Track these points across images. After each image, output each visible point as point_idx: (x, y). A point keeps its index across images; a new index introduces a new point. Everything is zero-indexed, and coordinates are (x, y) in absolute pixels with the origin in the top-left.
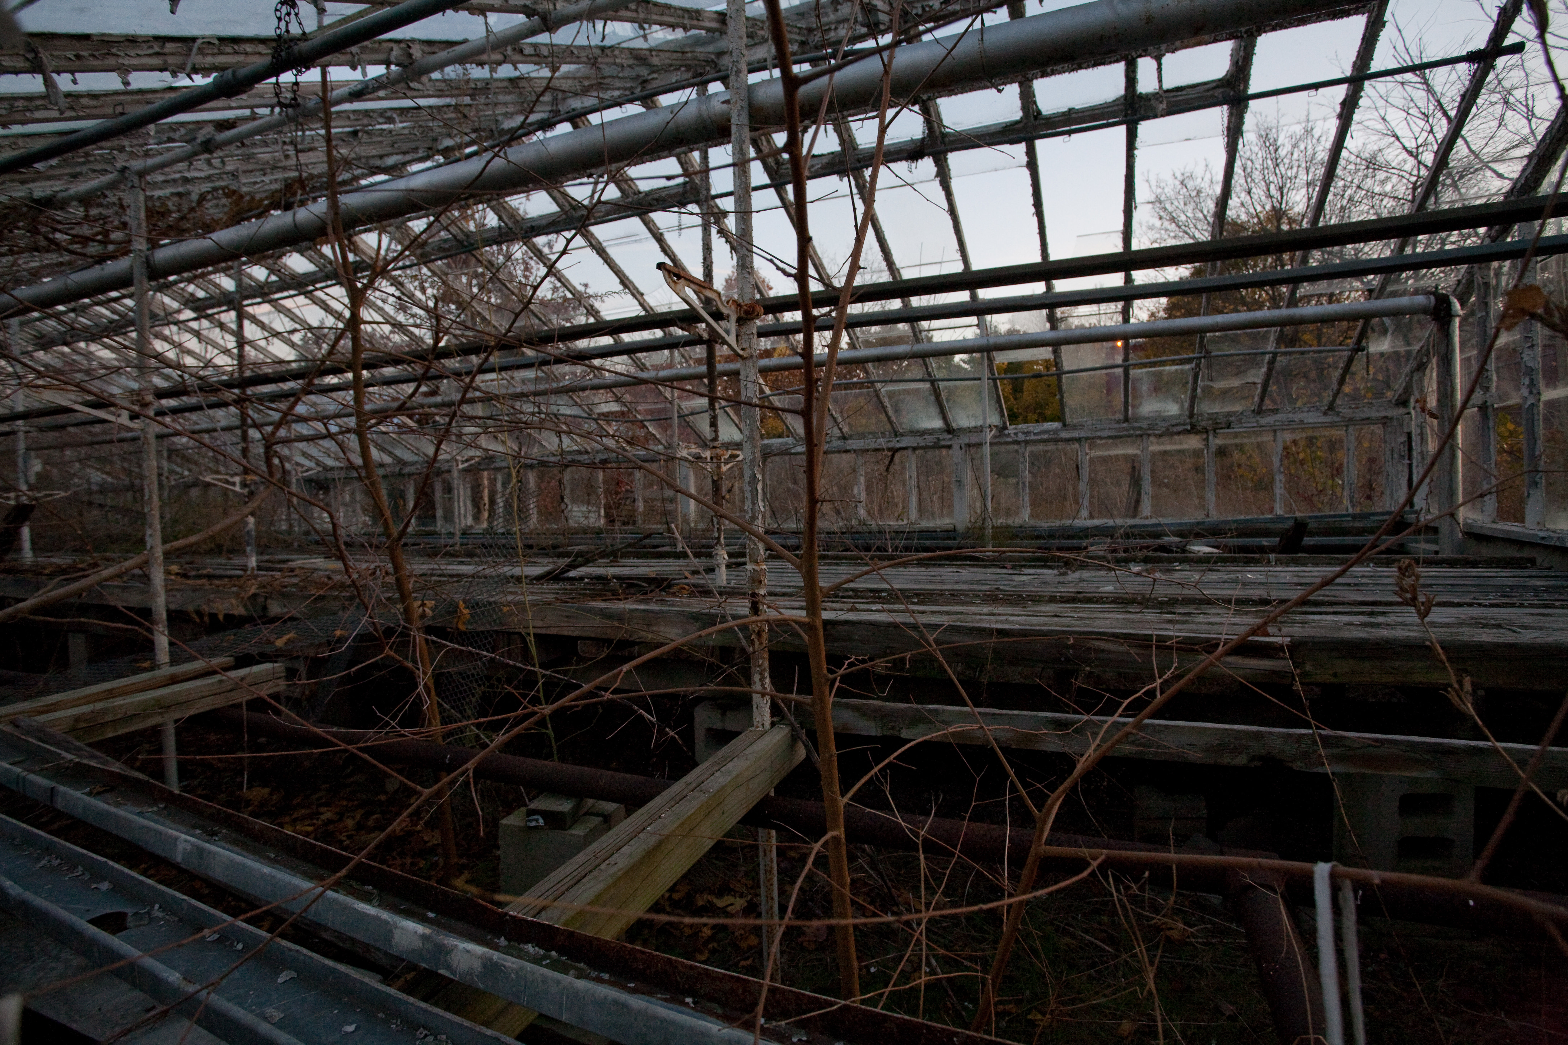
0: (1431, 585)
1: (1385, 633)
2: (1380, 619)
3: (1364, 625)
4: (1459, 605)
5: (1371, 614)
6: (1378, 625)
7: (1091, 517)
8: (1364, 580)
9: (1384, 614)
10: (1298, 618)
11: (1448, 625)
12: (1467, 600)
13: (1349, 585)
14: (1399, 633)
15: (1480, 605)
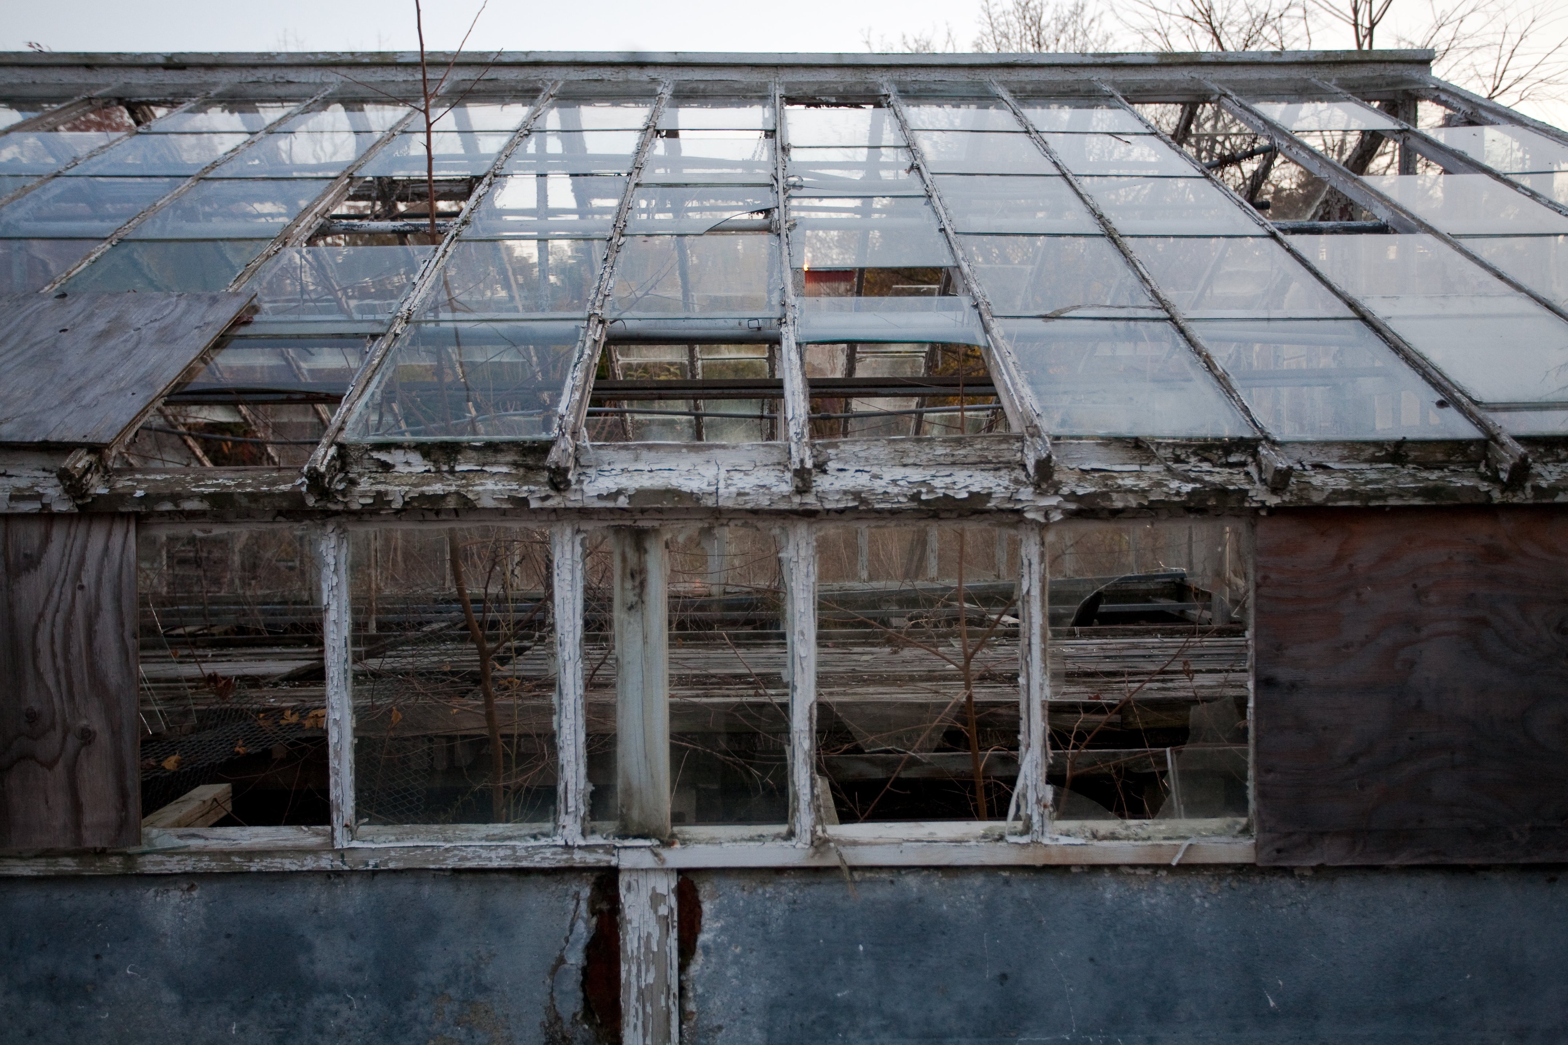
0: (1203, 655)
1: (1172, 694)
2: (1170, 685)
3: (1159, 689)
4: (1220, 671)
5: (1163, 681)
6: (1168, 689)
7: (871, 578)
8: (1156, 652)
9: (1172, 680)
10: (1115, 686)
11: (1211, 687)
12: (1226, 667)
13: (1144, 656)
14: (1182, 694)
15: (1234, 671)
